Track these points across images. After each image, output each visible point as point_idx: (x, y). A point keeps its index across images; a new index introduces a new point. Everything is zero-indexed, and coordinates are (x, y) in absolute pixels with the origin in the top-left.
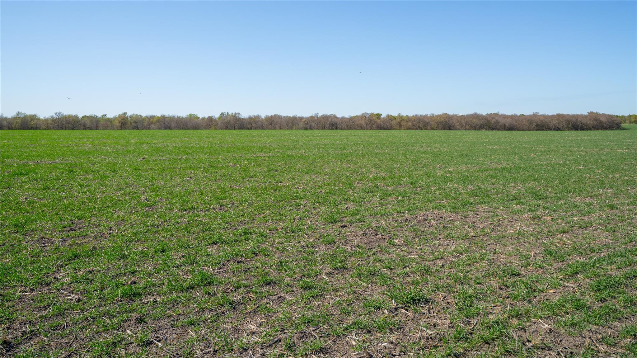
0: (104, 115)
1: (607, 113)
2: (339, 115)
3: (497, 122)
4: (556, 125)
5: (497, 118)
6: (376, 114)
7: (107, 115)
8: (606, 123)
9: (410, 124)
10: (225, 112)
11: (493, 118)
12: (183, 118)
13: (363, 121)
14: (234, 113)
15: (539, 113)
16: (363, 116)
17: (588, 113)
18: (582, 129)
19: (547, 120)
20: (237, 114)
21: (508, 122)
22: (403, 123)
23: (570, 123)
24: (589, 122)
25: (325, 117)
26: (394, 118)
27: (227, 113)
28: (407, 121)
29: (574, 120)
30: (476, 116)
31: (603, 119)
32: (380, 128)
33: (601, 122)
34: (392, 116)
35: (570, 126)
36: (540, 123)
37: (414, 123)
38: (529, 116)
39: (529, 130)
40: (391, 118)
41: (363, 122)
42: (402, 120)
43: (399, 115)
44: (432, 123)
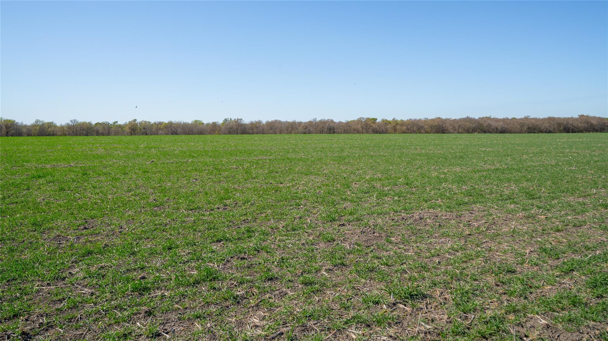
0: (115, 122)
1: (598, 116)
2: (336, 120)
3: (489, 126)
4: (547, 127)
5: (489, 121)
6: (372, 119)
7: (118, 122)
8: (597, 126)
9: (405, 128)
10: (228, 118)
11: (485, 121)
12: (188, 124)
13: (359, 125)
14: (236, 119)
15: (530, 116)
16: (359, 121)
17: (579, 116)
18: (573, 132)
19: (538, 123)
20: (239, 120)
21: (500, 125)
22: (398, 127)
23: (562, 126)
24: (580, 125)
25: (323, 122)
26: (389, 122)
27: (230, 119)
28: (401, 125)
29: (565, 122)
30: (468, 120)
31: (594, 122)
32: (375, 132)
33: (592, 125)
34: (387, 120)
35: (561, 128)
36: (531, 126)
37: (409, 127)
38: (521, 119)
39: (521, 132)
40: (386, 123)
41: (359, 127)
42: (397, 124)
43: (394, 119)
44: (426, 127)
